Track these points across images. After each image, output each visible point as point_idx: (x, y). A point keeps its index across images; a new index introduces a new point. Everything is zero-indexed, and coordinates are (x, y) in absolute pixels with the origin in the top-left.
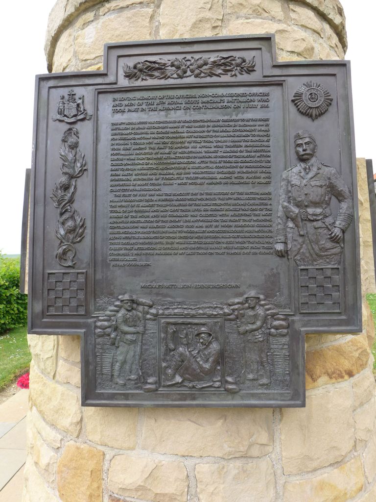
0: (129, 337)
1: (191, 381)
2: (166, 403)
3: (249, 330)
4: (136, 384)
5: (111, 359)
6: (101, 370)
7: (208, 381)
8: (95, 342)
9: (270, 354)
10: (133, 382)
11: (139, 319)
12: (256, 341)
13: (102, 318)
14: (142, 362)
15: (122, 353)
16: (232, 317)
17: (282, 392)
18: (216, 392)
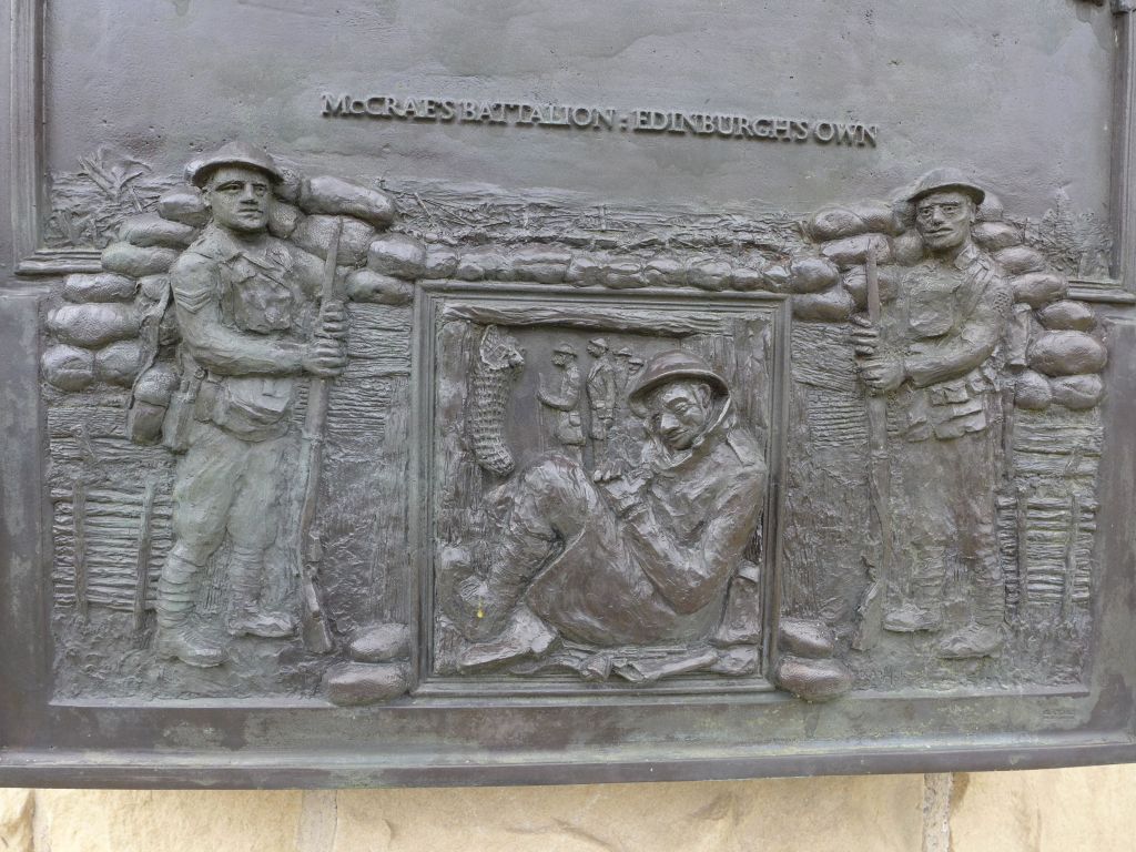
0: (247, 394)
1: (596, 643)
2: (454, 760)
3: (919, 373)
4: (285, 659)
5: (142, 521)
6: (81, 584)
7: (693, 644)
8: (43, 419)
9: (1011, 500)
10: (271, 652)
11: (309, 290)
12: (953, 430)
13: (85, 282)
14: (323, 540)
15: (201, 489)
16: (834, 298)
17: (1048, 690)
18: (728, 699)
